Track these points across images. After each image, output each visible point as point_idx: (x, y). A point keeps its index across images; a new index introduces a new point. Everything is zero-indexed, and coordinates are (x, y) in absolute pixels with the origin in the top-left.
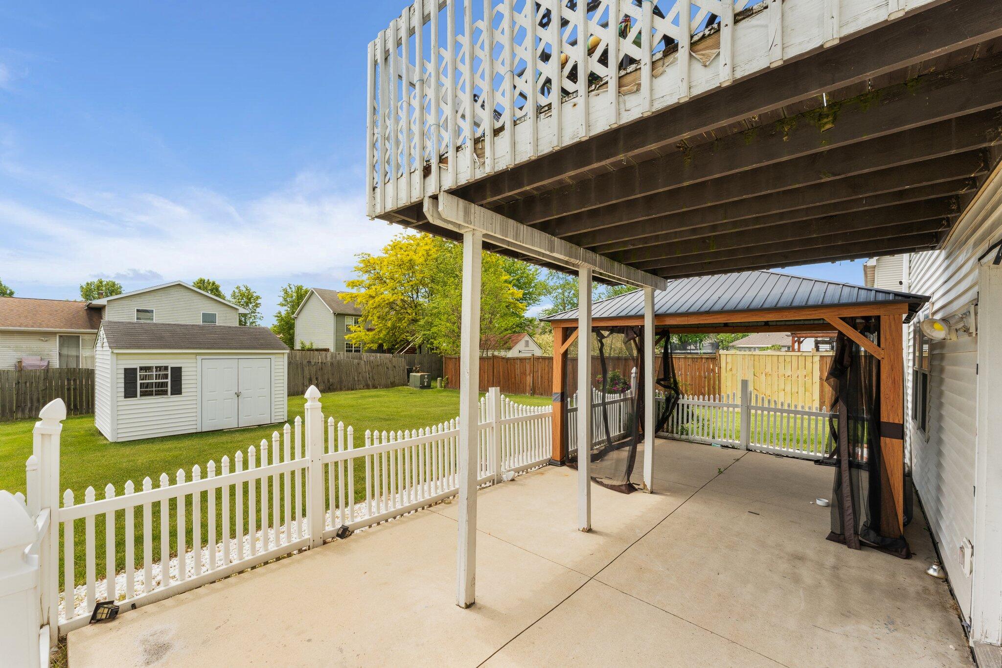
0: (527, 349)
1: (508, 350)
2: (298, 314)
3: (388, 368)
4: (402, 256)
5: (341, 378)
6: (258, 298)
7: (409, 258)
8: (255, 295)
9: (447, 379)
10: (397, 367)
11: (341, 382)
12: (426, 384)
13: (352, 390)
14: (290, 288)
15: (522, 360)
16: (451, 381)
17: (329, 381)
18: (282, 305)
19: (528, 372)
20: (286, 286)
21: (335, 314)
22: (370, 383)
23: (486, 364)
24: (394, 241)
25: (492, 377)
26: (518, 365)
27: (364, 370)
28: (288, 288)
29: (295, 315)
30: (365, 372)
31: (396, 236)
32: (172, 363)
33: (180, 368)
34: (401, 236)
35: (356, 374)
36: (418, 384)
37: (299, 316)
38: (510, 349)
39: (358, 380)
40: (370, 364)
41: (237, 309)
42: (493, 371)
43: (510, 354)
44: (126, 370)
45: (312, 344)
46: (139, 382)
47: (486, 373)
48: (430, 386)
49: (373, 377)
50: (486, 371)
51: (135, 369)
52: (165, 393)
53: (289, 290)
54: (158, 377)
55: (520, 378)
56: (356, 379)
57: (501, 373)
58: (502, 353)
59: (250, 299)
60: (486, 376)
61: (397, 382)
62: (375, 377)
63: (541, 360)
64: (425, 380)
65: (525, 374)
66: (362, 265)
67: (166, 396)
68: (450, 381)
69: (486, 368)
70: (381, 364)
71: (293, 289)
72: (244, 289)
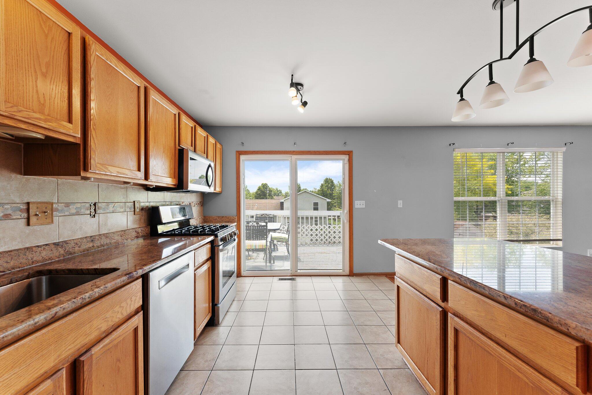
41: (326, 200)
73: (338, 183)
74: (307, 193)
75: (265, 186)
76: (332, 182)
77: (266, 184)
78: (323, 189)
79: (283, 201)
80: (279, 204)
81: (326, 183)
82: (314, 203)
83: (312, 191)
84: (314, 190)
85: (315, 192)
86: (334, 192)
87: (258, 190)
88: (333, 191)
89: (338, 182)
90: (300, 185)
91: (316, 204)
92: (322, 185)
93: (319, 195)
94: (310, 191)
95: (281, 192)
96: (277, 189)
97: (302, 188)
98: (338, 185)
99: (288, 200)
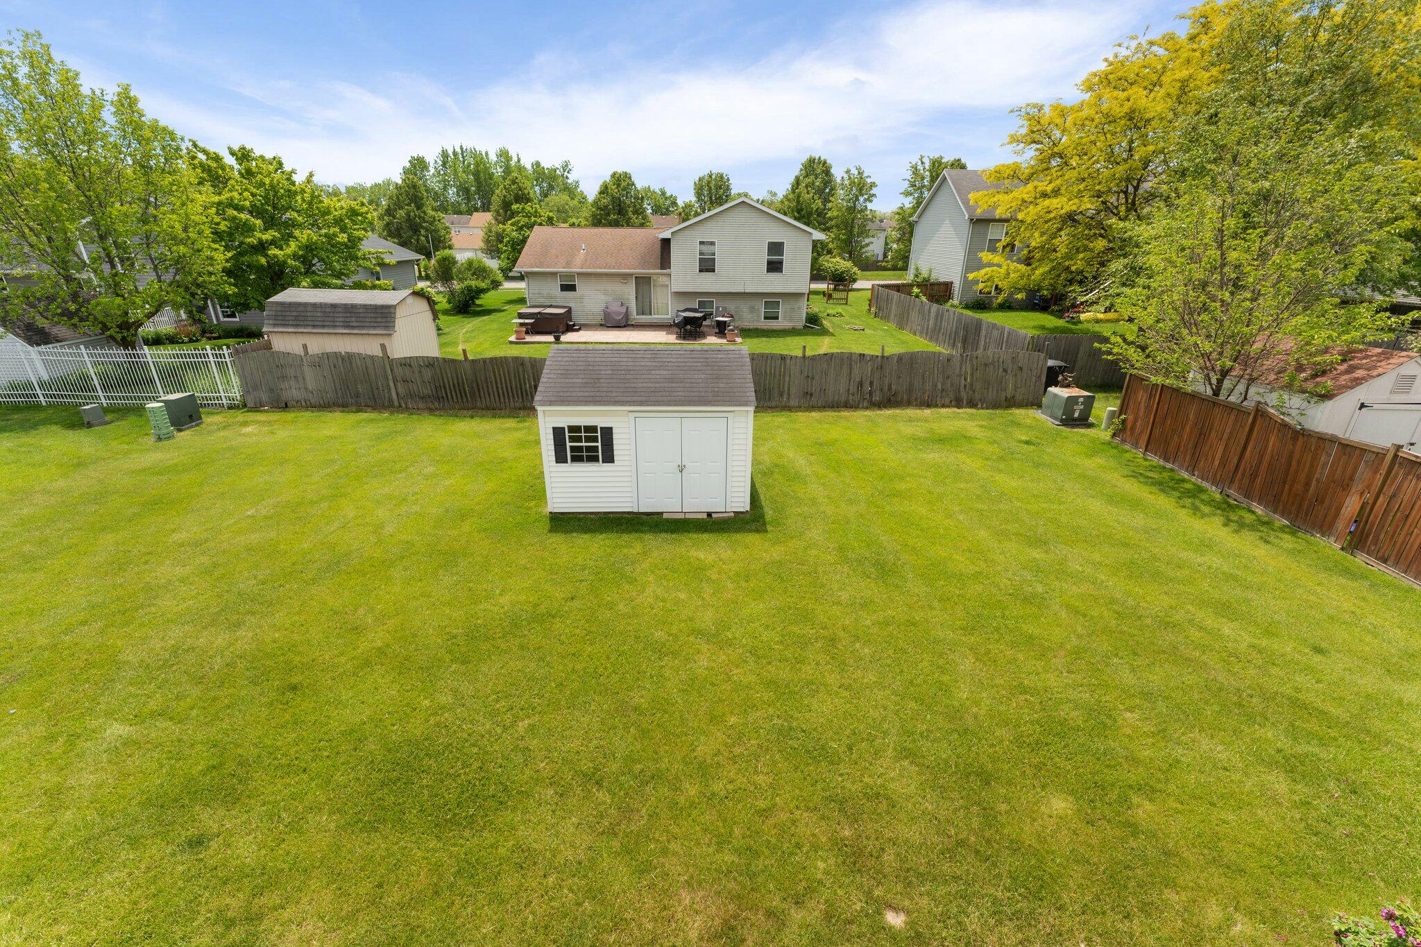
0: (1399, 398)
1: (1316, 399)
2: (920, 217)
3: (1005, 371)
4: (1113, 102)
5: (911, 385)
6: (873, 185)
8: (869, 181)
9: (1124, 421)
10: (1025, 368)
11: (910, 390)
12: (1076, 415)
13: (929, 406)
14: (922, 163)
15: (1350, 451)
16: (1133, 428)
17: (890, 389)
18: (907, 194)
19: (1357, 486)
21: (972, 220)
22: (964, 395)
23: (1231, 422)
24: (1111, 59)
25: (1235, 460)
26: (1329, 458)
27: (957, 371)
28: (920, 163)
29: (914, 218)
30: (960, 376)
31: (1120, 45)
32: (601, 422)
33: (611, 429)
35: (941, 379)
36: (1060, 413)
38: (1327, 395)
39: (943, 390)
40: (971, 360)
41: (810, 234)
42: (1245, 448)
43: (1321, 413)
44: (554, 429)
45: (930, 271)
46: (568, 444)
47: (1223, 442)
48: (1087, 419)
49: (971, 385)
50: (1225, 436)
51: (564, 428)
52: (595, 459)
53: (920, 167)
54: (588, 439)
55: (1326, 491)
56: (939, 386)
57: (1267, 459)
58: (1294, 405)
59: (861, 190)
60: (1221, 449)
61: (1019, 397)
62: (978, 386)
64: (1075, 407)
65: (1346, 487)
67: (597, 464)
68: (1129, 426)
69: (1228, 430)
70: (993, 363)
71: (927, 166)
72: (856, 172)
73: (846, 176)
74: (745, 209)
75: (621, 181)
76: (827, 172)
77: (627, 176)
78: (799, 197)
79: (667, 235)
80: (658, 246)
81: (807, 176)
83: (763, 201)
84: (768, 198)
85: (770, 205)
86: (829, 205)
87: (601, 193)
88: (826, 201)
89: (848, 172)
90: (728, 180)
91: (776, 248)
92: (798, 181)
93: (785, 214)
94: (758, 201)
95: (674, 203)
96: (663, 193)
97: (734, 191)
98: (847, 182)
99: (686, 232)
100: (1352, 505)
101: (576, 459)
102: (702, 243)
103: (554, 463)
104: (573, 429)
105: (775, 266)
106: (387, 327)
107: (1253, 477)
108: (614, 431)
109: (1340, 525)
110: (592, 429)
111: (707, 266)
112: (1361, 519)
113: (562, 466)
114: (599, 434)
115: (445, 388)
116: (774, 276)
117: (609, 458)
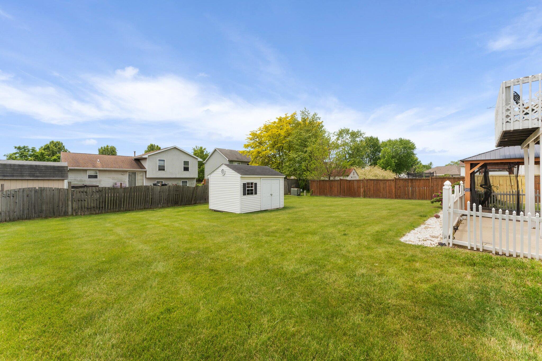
0: (354, 176)
2: (206, 161)
7: (278, 133)
9: (312, 191)
12: (299, 194)
15: (358, 181)
16: (315, 192)
19: (361, 187)
20: (194, 147)
21: (229, 161)
25: (340, 190)
26: (356, 184)
28: (196, 148)
29: (205, 162)
32: (254, 181)
34: (269, 122)
36: (296, 194)
37: (207, 162)
38: (348, 176)
41: (197, 159)
42: (340, 187)
43: (348, 178)
44: (244, 184)
46: (247, 189)
50: (336, 187)
51: (246, 183)
54: (251, 187)
55: (357, 189)
57: (345, 187)
58: (345, 178)
60: (336, 189)
63: (369, 181)
64: (298, 192)
65: (360, 188)
66: (251, 137)
67: (253, 195)
68: (313, 192)
69: (336, 185)
74: (176, 150)
79: (145, 156)
82: (184, 162)
91: (186, 163)
99: (153, 156)
100: (362, 190)
101: (248, 194)
102: (159, 160)
103: (242, 196)
104: (248, 184)
105: (186, 169)
106: (62, 176)
107: (344, 192)
108: (257, 184)
109: (361, 194)
110: (252, 183)
111: (162, 168)
112: (364, 191)
113: (245, 197)
114: (254, 185)
115: (105, 202)
116: (186, 172)
117: (256, 193)
